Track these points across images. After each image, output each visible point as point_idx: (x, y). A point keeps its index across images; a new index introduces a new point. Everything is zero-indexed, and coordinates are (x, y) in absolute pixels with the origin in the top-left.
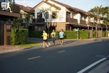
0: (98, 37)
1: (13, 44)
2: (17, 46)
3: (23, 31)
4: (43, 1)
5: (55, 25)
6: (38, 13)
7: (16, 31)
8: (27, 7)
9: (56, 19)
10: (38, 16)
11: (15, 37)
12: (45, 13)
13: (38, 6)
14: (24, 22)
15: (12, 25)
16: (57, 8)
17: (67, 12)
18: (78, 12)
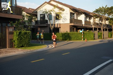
0: (103, 38)
1: (16, 46)
2: (20, 49)
3: (26, 33)
4: (46, 2)
5: (59, 26)
6: (41, 15)
7: (18, 33)
8: (29, 9)
9: (59, 20)
10: (41, 18)
11: (18, 39)
12: (48, 15)
13: (41, 7)
14: (27, 24)
15: (14, 28)
16: (61, 9)
17: (71, 13)
18: (82, 12)
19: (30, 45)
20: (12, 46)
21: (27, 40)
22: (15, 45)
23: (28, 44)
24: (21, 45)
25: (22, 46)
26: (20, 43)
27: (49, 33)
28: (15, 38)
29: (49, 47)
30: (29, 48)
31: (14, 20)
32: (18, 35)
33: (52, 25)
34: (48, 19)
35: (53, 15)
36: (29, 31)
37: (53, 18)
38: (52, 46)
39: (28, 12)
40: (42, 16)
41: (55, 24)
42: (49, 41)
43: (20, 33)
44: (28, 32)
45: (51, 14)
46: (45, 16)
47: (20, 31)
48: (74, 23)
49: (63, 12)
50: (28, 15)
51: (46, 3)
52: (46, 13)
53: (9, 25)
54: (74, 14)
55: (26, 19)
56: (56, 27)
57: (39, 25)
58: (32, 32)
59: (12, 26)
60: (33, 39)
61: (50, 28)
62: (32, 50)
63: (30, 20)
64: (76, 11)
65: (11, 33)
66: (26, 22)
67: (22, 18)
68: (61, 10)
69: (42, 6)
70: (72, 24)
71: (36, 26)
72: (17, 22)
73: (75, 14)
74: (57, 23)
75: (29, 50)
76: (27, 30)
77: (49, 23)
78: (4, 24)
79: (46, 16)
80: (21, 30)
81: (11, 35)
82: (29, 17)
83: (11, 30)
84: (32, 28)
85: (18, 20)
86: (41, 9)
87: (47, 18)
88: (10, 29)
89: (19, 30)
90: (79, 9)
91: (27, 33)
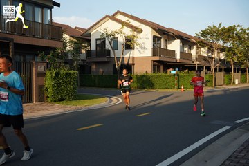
0: (215, 85)
1: (49, 99)
2: (57, 105)
3: (68, 75)
4: (107, 16)
5: (131, 62)
6: (97, 40)
7: (54, 75)
8: (76, 28)
9: (132, 51)
10: (97, 45)
11: (53, 86)
12: (111, 40)
13: (98, 25)
14: (70, 57)
15: (47, 64)
16: (135, 29)
17: (154, 37)
18: (176, 36)
19: (75, 97)
20: (42, 99)
21: (70, 88)
22: (47, 97)
23: (72, 95)
24: (60, 97)
25: (62, 100)
26: (57, 93)
27: (112, 74)
28: (49, 83)
29: (111, 101)
30: (74, 103)
31: (47, 50)
32: (55, 78)
33: (118, 59)
34: (110, 48)
35: (121, 40)
36: (75, 71)
37: (120, 47)
38: (118, 100)
39: (72, 35)
40: (99, 42)
41: (123, 58)
42: (113, 90)
43: (57, 74)
44: (72, 72)
45: (117, 38)
46: (104, 42)
47: (57, 71)
48: (160, 56)
49: (139, 35)
50: (72, 39)
51: (107, 18)
52: (108, 36)
53: (38, 59)
54: (161, 38)
55: (69, 47)
56: (126, 62)
57: (94, 58)
58: (80, 73)
59: (43, 61)
60: (82, 85)
61: (115, 65)
62: (79, 106)
63: (77, 50)
64: (163, 34)
65: (42, 74)
66: (70, 53)
67: (61, 46)
68: (135, 31)
69: (100, 23)
70: (157, 58)
71: (88, 61)
72: (52, 52)
73: (162, 40)
74: (128, 55)
75: (74, 107)
76: (70, 69)
77: (112, 55)
78: (29, 58)
79: (107, 43)
80: (59, 68)
81: (40, 78)
82: (75, 43)
83: (41, 68)
84: (81, 65)
85: (54, 49)
86: (98, 29)
87: (108, 46)
88: (39, 67)
89: (55, 68)
90: (170, 29)
91: (70, 74)
